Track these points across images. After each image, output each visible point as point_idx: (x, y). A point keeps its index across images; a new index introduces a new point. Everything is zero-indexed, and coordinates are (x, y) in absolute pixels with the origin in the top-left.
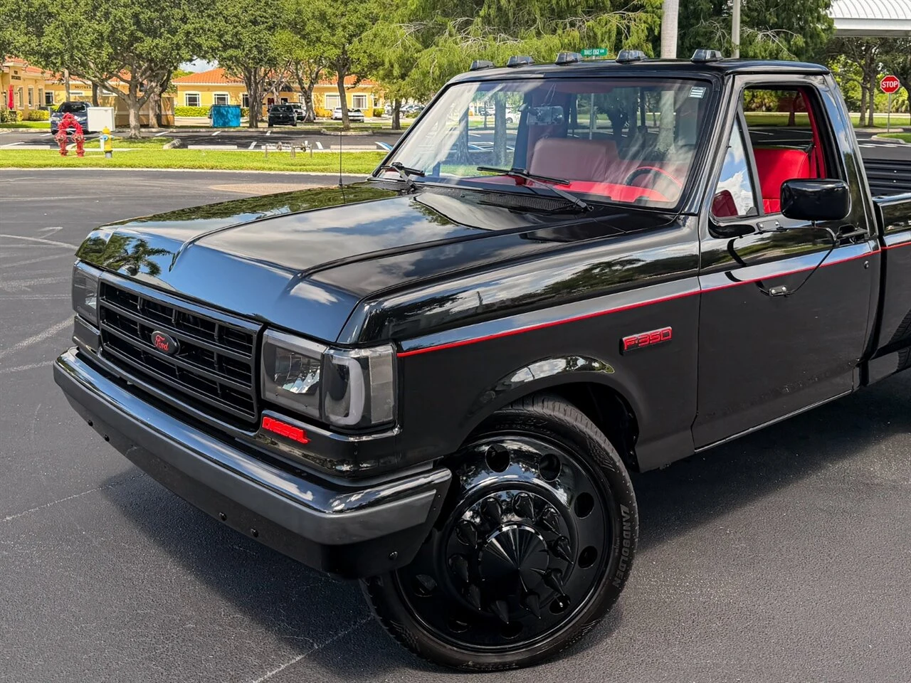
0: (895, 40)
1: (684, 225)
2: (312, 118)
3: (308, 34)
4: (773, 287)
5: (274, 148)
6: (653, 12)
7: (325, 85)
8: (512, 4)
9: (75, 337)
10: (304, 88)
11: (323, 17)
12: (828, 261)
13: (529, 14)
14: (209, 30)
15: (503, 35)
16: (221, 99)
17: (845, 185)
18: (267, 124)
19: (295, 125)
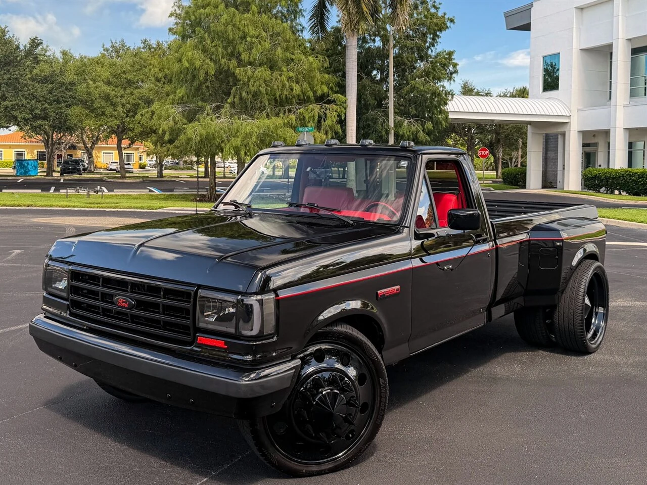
0: (486, 125)
1: (403, 232)
2: (93, 170)
3: (95, 109)
4: (445, 265)
5: (74, 191)
6: (341, 105)
7: (102, 145)
8: (250, 96)
9: (44, 307)
10: (87, 147)
11: (107, 98)
12: (472, 252)
13: (261, 102)
14: (22, 106)
15: (244, 116)
16: (20, 154)
17: (479, 212)
18: (59, 174)
19: (81, 175)
